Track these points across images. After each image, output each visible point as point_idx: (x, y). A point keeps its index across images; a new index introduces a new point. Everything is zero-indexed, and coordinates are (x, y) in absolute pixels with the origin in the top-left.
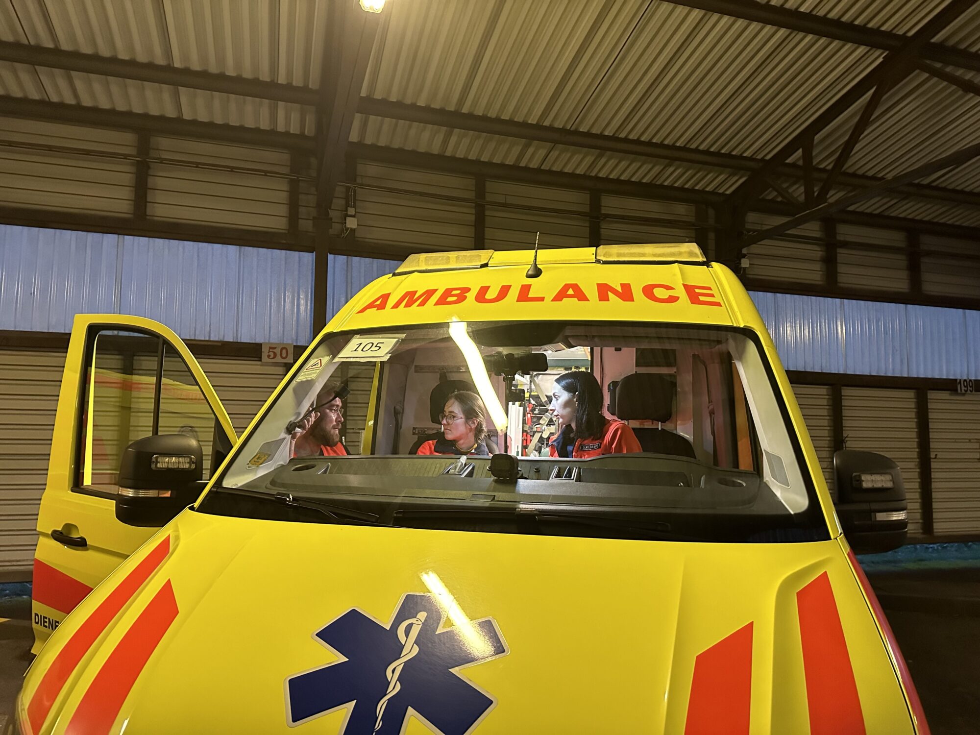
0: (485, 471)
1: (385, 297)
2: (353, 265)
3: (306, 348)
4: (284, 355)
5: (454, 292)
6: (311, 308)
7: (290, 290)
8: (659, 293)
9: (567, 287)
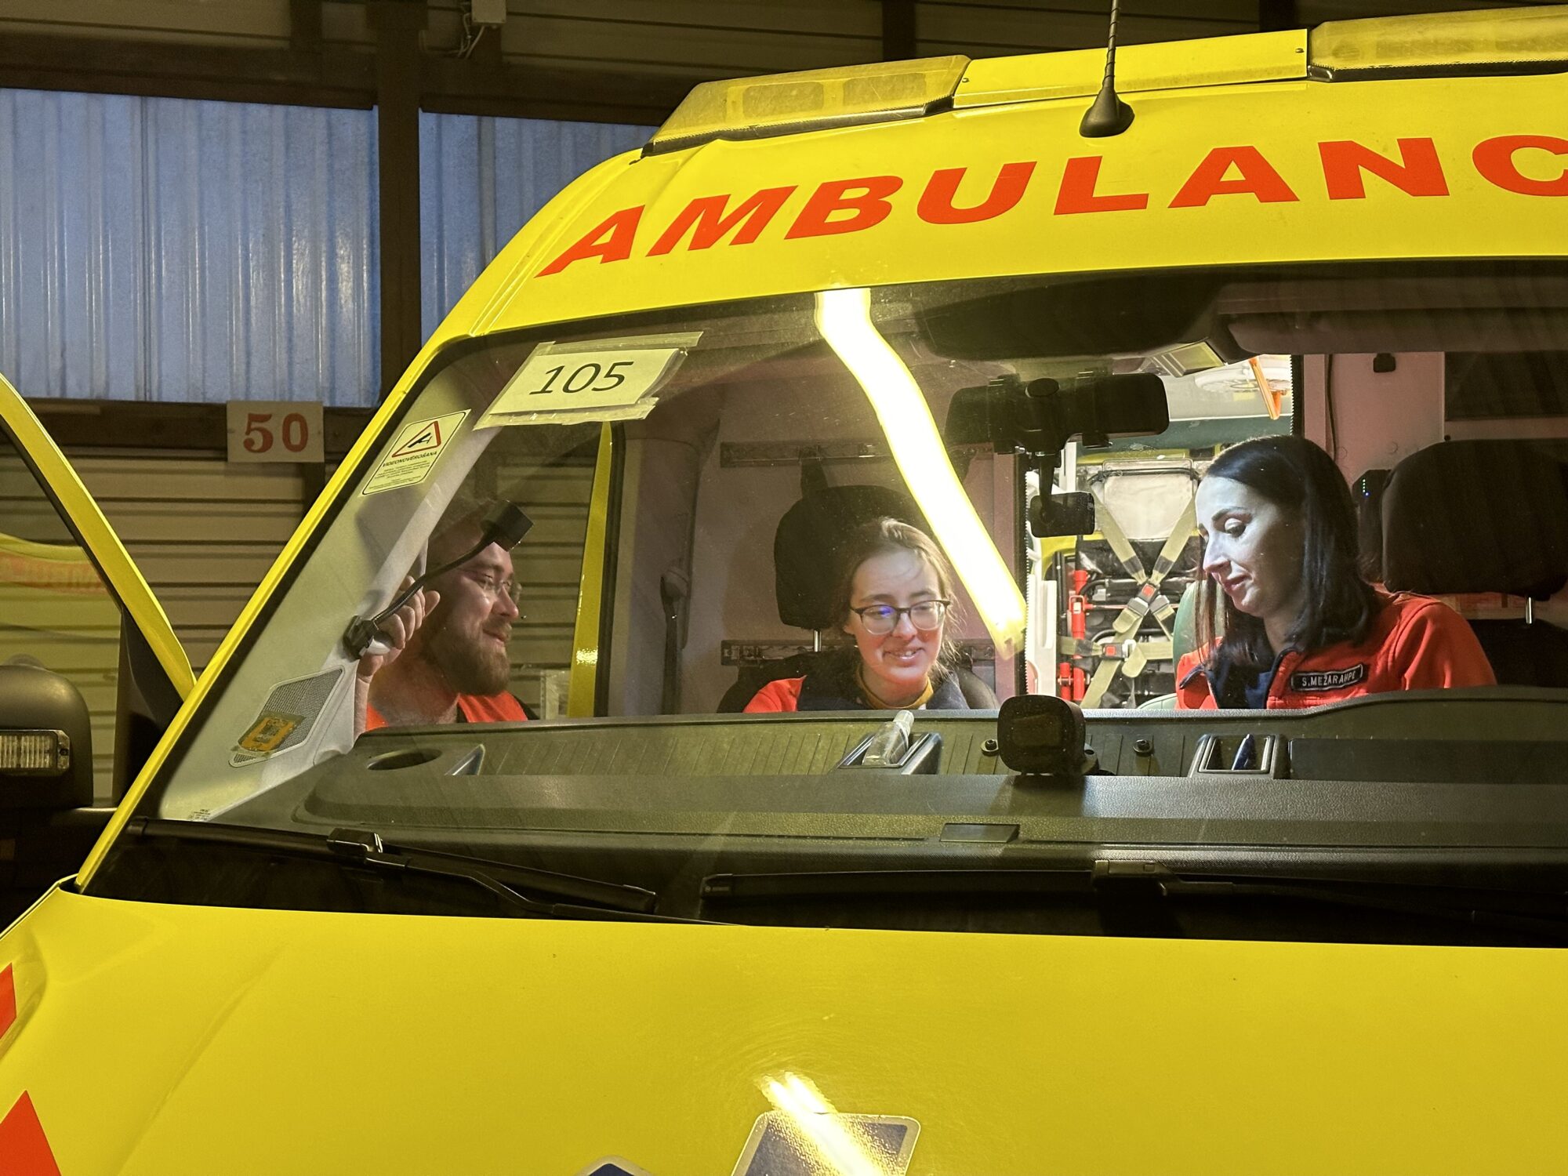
0: (976, 754)
1: (627, 222)
2: (499, 144)
3: (369, 415)
4: (296, 439)
5: (849, 194)
6: (372, 288)
7: (306, 233)
8: (1528, 163)
9: (1219, 159)
